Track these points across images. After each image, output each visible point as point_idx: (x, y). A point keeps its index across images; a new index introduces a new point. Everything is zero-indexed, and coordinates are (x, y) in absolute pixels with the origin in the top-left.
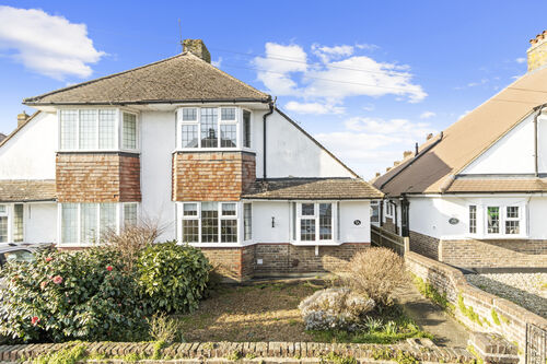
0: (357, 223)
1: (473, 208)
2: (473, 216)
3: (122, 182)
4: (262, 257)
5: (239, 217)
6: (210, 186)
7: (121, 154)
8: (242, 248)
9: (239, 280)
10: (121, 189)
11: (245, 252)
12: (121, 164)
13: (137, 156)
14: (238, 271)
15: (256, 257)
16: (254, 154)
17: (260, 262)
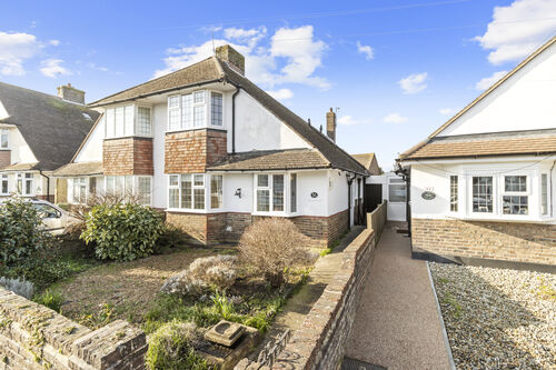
0: (314, 195)
1: (454, 179)
2: (454, 191)
3: (135, 159)
4: (231, 225)
5: (206, 187)
6: (185, 161)
7: (135, 138)
8: (208, 215)
9: (205, 243)
10: (135, 165)
11: (213, 218)
12: (135, 146)
13: (151, 140)
14: (204, 234)
15: (226, 225)
16: (226, 132)
17: (229, 229)
